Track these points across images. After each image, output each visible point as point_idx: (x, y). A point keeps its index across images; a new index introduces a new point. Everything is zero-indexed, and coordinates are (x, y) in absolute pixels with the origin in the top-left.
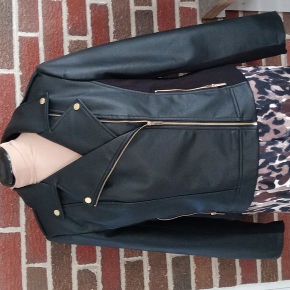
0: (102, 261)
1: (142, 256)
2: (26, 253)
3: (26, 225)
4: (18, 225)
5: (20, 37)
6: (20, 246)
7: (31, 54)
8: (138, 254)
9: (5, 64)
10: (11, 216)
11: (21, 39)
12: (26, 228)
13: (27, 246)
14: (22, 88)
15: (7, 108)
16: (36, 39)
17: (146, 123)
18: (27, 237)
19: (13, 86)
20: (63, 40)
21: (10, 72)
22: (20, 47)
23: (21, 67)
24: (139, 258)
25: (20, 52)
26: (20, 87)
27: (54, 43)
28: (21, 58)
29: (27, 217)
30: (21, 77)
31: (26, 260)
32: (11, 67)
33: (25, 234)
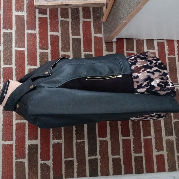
0: (53, 159)
1: (73, 158)
2: (15, 154)
3: (16, 140)
4: (12, 140)
5: (16, 50)
6: (13, 151)
7: (21, 58)
8: (71, 157)
9: (8, 63)
10: (9, 136)
11: (16, 51)
12: (16, 142)
13: (16, 151)
14: (16, 74)
16: (24, 51)
18: (16, 146)
19: (12, 73)
20: (36, 52)
21: (11, 66)
22: (15, 55)
23: (16, 64)
24: (72, 159)
25: (16, 57)
26: (15, 73)
27: (32, 53)
28: (16, 60)
29: (16, 136)
30: (16, 69)
31: (15, 158)
32: (11, 64)
33: (15, 145)
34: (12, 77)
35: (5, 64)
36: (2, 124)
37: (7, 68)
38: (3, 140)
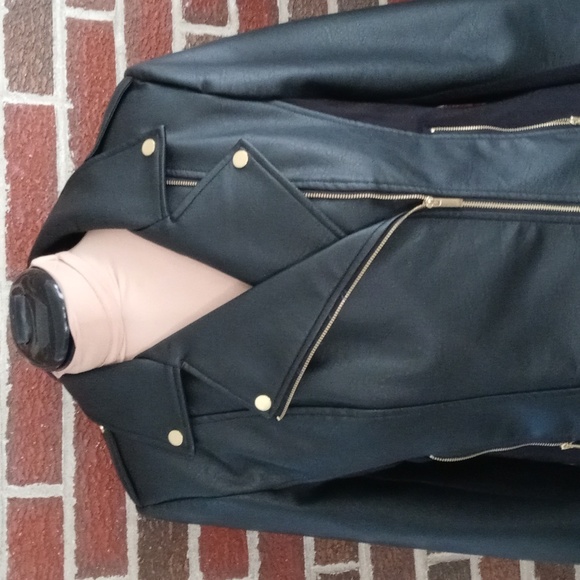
0: (260, 571)
1: (357, 560)
2: (76, 551)
3: (78, 479)
4: (57, 479)
5: (68, 19)
6: (61, 531)
7: (94, 61)
8: (347, 556)
9: (33, 82)
10: (41, 457)
11: (72, 25)
12: (77, 487)
13: (78, 533)
14: (71, 140)
15: (35, 188)
16: (108, 27)
17: (420, 202)
18: (78, 509)
19: (52, 135)
20: (171, 32)
21: (44, 101)
22: (68, 43)
23: (71, 92)
24: (351, 565)
25: (70, 55)
26: (68, 137)
27: (149, 38)
28: (70, 70)
29: (78, 460)
30: (71, 114)
31: (75, 570)
32: (47, 89)
33: (74, 501)
34: (55, 156)
35: (18, 89)
36: (7, 394)
37: (27, 107)
38: (11, 478)
